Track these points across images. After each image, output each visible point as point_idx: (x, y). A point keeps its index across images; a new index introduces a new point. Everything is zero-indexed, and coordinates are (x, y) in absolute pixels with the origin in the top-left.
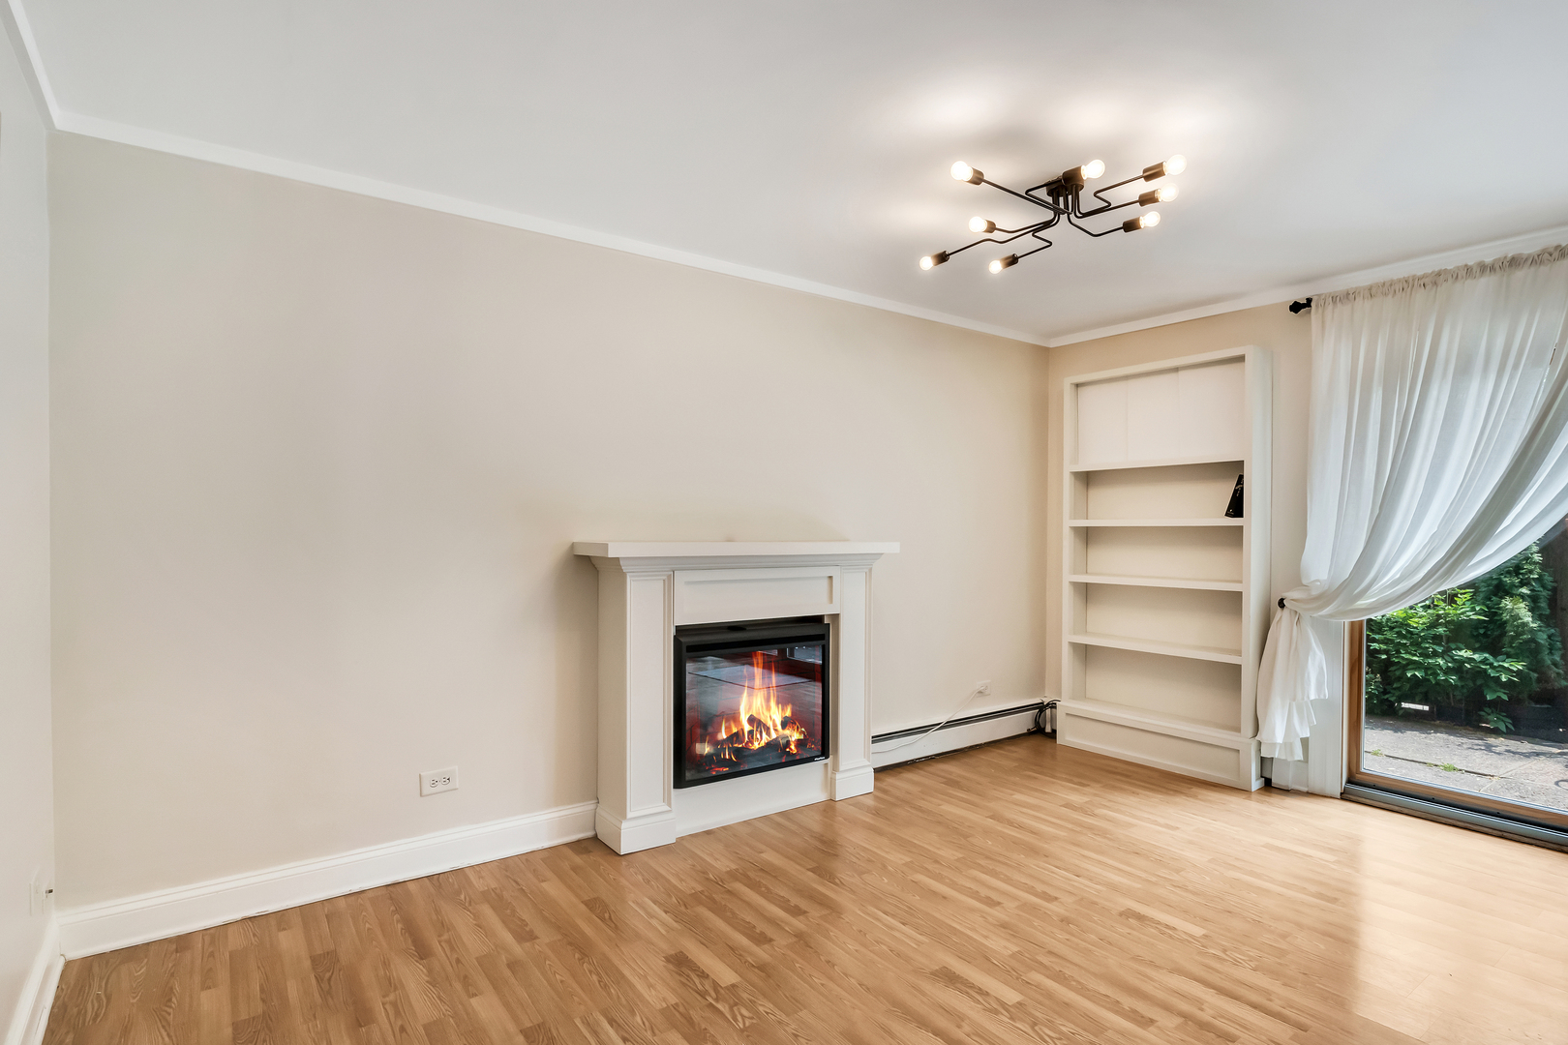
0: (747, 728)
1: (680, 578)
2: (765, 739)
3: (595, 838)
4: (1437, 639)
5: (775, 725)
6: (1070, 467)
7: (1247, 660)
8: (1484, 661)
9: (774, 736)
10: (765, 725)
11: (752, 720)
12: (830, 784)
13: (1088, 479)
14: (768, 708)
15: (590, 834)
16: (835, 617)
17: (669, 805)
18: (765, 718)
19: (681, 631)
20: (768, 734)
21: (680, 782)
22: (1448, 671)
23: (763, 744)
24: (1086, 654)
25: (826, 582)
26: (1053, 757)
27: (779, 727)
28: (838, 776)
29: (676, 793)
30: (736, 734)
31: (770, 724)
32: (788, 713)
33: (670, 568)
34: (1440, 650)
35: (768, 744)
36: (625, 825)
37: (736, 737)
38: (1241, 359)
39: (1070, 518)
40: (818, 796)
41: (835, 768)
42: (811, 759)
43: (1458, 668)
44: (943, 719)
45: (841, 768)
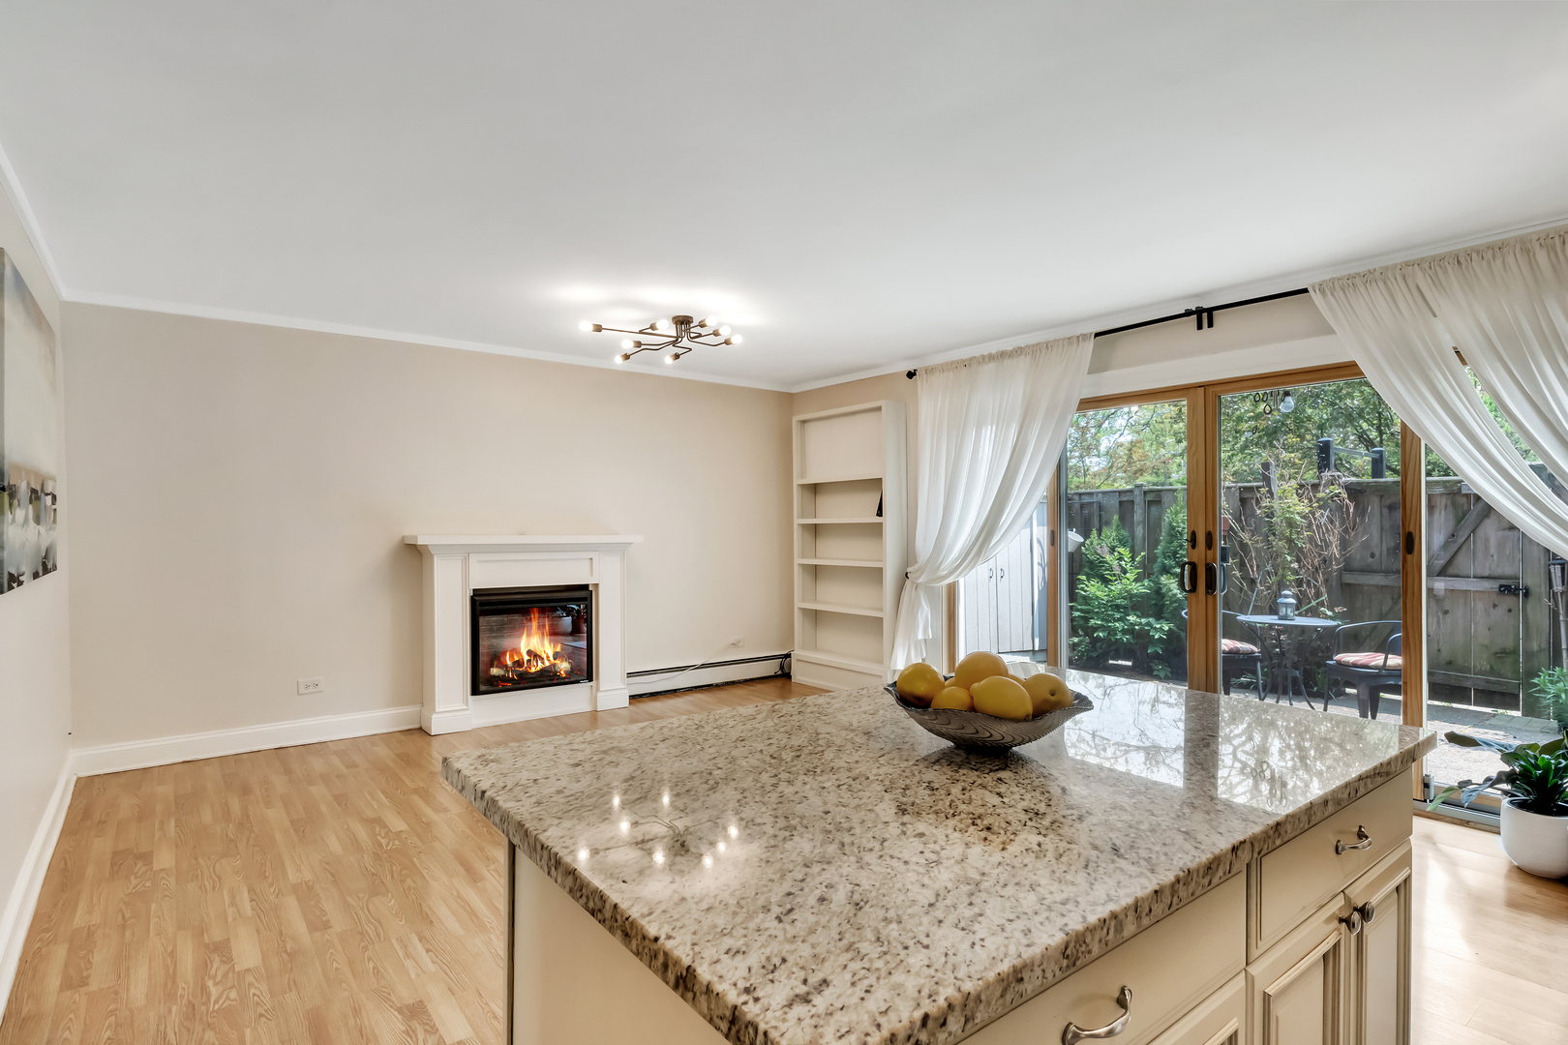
0: (526, 658)
1: (473, 558)
2: (540, 665)
3: (421, 729)
4: (1117, 607)
5: (548, 657)
6: (797, 481)
7: (887, 615)
8: (1148, 624)
9: (547, 664)
10: (540, 656)
11: (529, 653)
12: (594, 700)
13: (815, 489)
14: (543, 645)
15: (417, 726)
16: (597, 585)
17: (467, 705)
18: (539, 651)
19: (477, 593)
20: (543, 663)
21: (475, 691)
22: (1124, 632)
23: (538, 669)
24: (815, 617)
25: (588, 561)
26: (790, 691)
27: (551, 659)
28: (599, 694)
29: (471, 698)
30: (518, 661)
31: (544, 656)
32: (558, 649)
33: (466, 551)
34: (1117, 616)
35: (542, 670)
36: (434, 716)
37: (519, 663)
38: (879, 409)
39: (798, 518)
40: (586, 707)
41: (598, 689)
42: (578, 682)
43: (1130, 631)
44: (699, 662)
45: (602, 689)
